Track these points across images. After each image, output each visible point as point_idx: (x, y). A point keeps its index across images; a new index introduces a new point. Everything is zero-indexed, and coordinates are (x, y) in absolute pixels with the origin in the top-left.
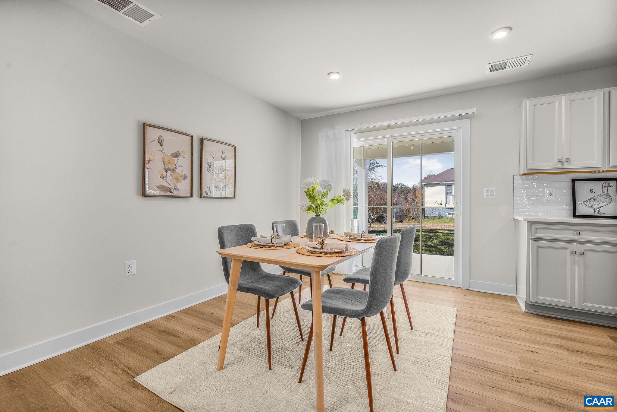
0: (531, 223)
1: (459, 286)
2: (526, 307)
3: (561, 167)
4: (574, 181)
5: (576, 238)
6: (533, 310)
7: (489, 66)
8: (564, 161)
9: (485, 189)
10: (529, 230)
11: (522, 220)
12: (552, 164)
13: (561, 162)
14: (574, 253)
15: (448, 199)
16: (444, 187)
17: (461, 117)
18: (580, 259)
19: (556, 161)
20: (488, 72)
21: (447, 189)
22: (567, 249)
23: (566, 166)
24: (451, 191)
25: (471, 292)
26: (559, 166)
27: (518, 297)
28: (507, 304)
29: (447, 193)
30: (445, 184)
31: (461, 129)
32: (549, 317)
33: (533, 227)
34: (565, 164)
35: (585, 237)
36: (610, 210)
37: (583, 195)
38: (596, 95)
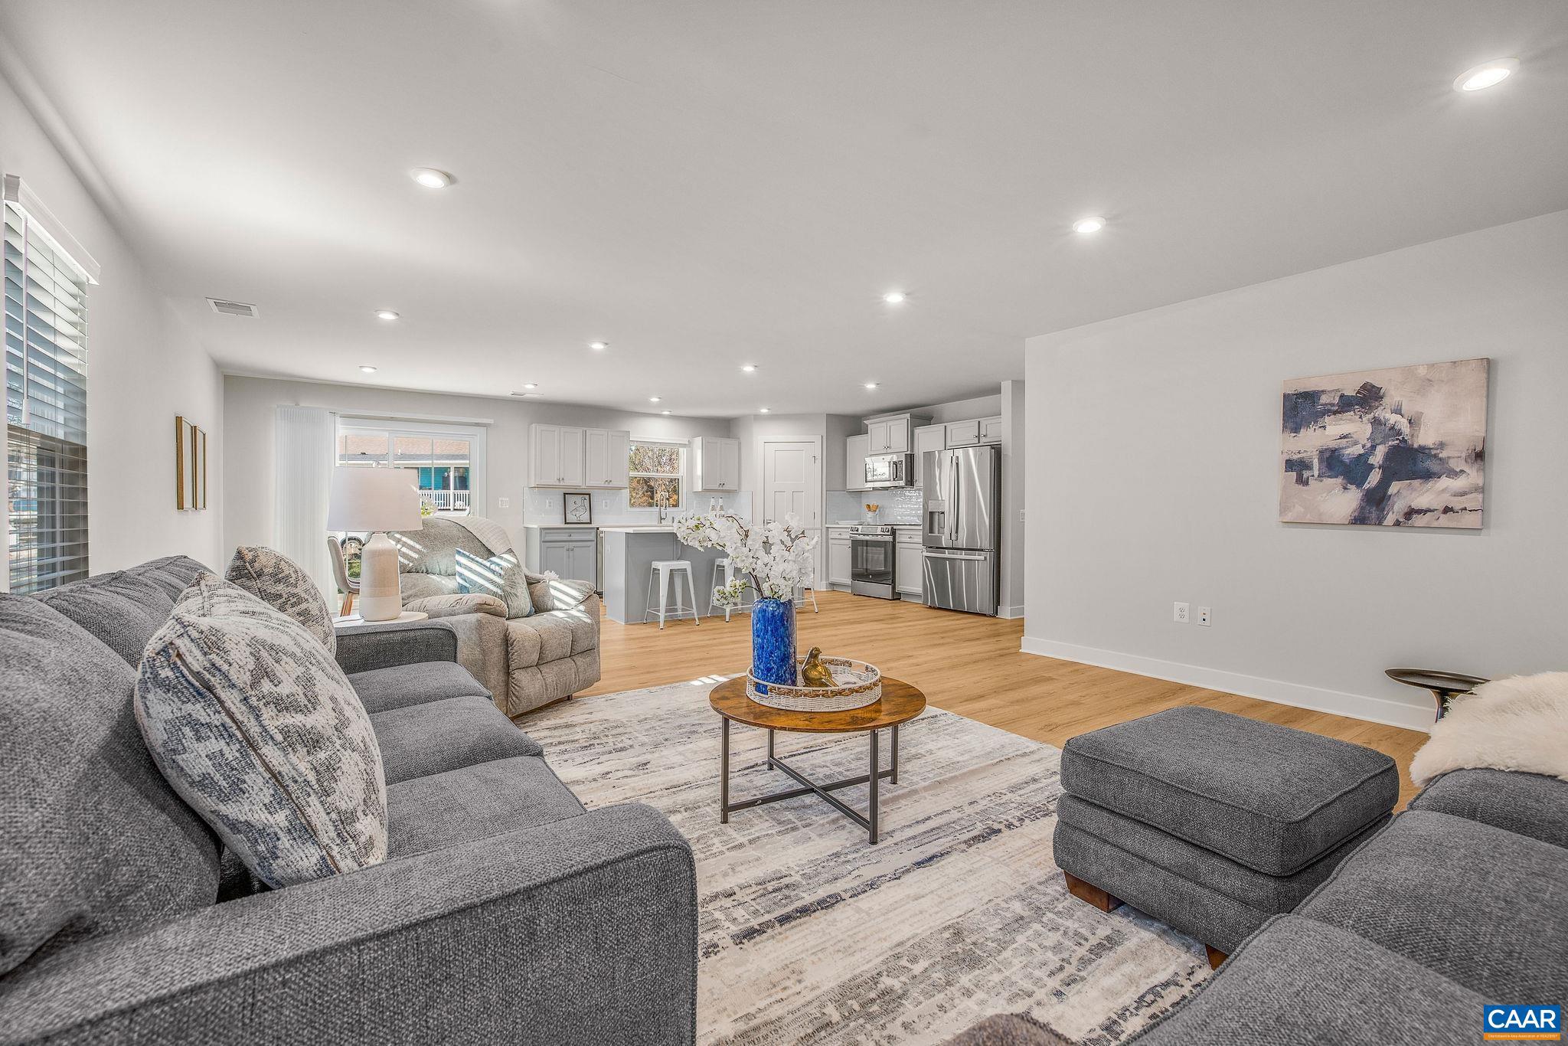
0: (541, 529)
3: (557, 484)
4: (565, 494)
5: (569, 539)
8: (559, 479)
9: (500, 499)
10: (541, 535)
11: (536, 527)
12: (553, 481)
14: (568, 550)
17: (477, 425)
18: (571, 553)
19: (555, 479)
22: (563, 547)
33: (542, 532)
34: (562, 482)
35: (574, 537)
36: (585, 518)
37: (571, 506)
38: (579, 431)
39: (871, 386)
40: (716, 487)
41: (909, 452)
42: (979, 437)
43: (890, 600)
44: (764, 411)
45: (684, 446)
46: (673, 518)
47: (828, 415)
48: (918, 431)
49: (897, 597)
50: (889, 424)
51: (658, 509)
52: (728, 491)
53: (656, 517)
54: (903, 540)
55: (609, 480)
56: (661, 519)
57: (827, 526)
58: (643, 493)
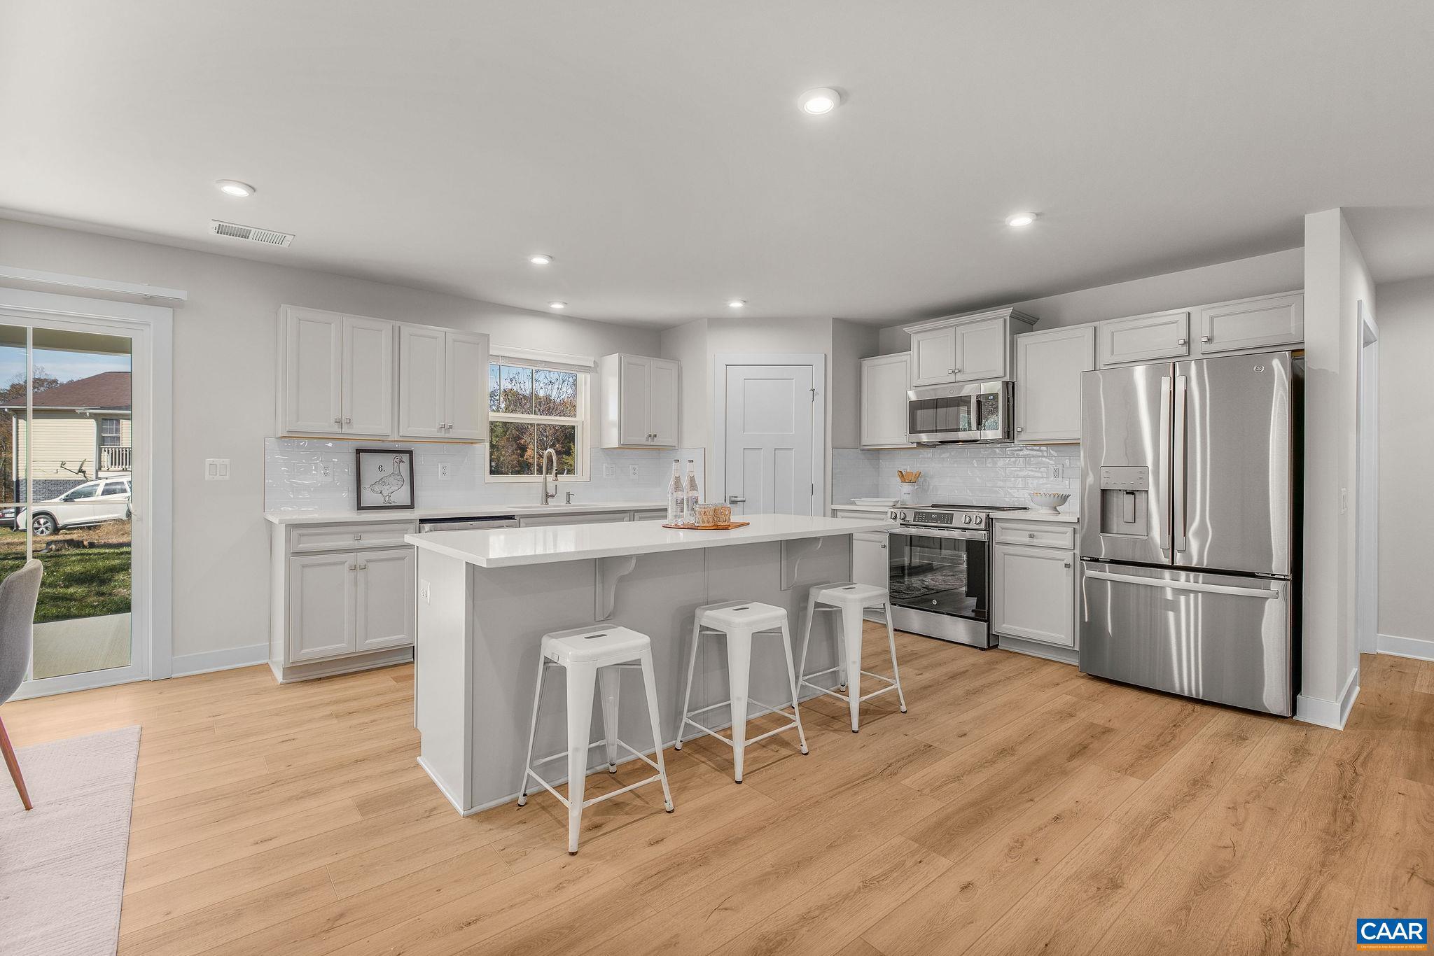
0: (292, 527)
1: (147, 678)
2: (284, 675)
3: (339, 431)
4: (358, 451)
5: (356, 544)
6: (296, 676)
7: (217, 224)
8: (343, 422)
9: (208, 461)
10: (288, 540)
11: (277, 523)
12: (325, 425)
13: (339, 422)
14: (354, 568)
15: (106, 458)
16: (92, 423)
17: (149, 301)
18: (361, 575)
19: (332, 421)
20: (213, 233)
21: (100, 430)
22: (343, 563)
23: (346, 430)
24: (114, 435)
25: (175, 681)
26: (336, 429)
27: (272, 661)
28: (254, 680)
29: (102, 441)
30: (95, 414)
31: (150, 325)
32: (320, 679)
33: (295, 533)
34: (345, 426)
35: (368, 541)
36: (402, 496)
37: (369, 474)
38: (384, 328)
39: (1021, 221)
40: (643, 441)
41: (1007, 379)
42: (1188, 343)
43: (982, 649)
44: (736, 305)
45: (585, 369)
46: (568, 494)
47: (836, 321)
48: (1024, 340)
49: (993, 642)
50: (960, 330)
51: (540, 478)
52: (659, 449)
53: (539, 494)
54: (1010, 538)
55: (448, 423)
56: (547, 496)
57: (834, 507)
58: (513, 451)
